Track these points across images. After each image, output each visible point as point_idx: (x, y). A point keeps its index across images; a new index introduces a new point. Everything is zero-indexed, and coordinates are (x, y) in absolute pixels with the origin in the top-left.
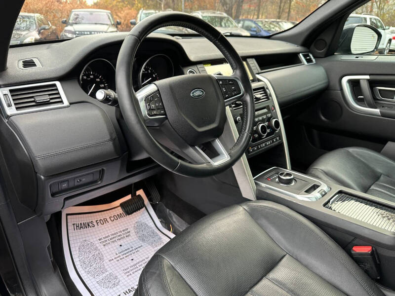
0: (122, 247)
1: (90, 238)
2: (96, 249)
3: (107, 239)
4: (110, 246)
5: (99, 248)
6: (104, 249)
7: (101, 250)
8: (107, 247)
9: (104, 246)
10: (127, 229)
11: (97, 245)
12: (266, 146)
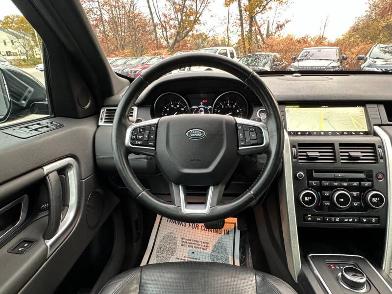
0: (193, 255)
1: (177, 233)
2: (175, 244)
3: (187, 241)
4: (185, 248)
5: (178, 244)
6: (180, 247)
7: (177, 247)
8: (183, 247)
9: (182, 245)
10: (208, 243)
11: (178, 242)
12: (342, 221)
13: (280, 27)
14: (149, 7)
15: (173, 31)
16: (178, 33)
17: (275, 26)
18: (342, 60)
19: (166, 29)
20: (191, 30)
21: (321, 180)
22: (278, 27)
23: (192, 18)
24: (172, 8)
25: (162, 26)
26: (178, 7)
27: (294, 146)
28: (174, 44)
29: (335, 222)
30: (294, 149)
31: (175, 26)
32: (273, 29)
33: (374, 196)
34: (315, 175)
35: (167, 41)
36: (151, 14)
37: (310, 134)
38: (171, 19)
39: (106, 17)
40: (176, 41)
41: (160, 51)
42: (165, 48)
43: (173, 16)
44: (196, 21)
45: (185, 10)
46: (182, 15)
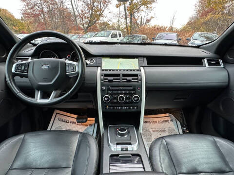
12: (121, 109)
13: (148, 21)
14: (72, 5)
15: (87, 20)
16: (90, 22)
17: (145, 20)
18: (179, 40)
19: (82, 19)
20: (98, 20)
21: (113, 90)
22: (147, 21)
23: (98, 13)
24: (86, 7)
25: (80, 16)
26: (90, 6)
27: (102, 76)
28: (88, 27)
29: (118, 109)
30: (102, 77)
31: (88, 17)
32: (144, 22)
33: (135, 97)
34: (111, 88)
35: (83, 26)
36: (73, 9)
37: (113, 70)
38: (86, 13)
39: (46, 10)
40: (89, 26)
41: (79, 32)
42: (82, 30)
43: (87, 11)
44: (101, 15)
45: (94, 8)
46: (92, 11)
